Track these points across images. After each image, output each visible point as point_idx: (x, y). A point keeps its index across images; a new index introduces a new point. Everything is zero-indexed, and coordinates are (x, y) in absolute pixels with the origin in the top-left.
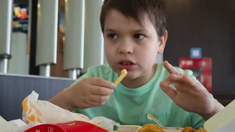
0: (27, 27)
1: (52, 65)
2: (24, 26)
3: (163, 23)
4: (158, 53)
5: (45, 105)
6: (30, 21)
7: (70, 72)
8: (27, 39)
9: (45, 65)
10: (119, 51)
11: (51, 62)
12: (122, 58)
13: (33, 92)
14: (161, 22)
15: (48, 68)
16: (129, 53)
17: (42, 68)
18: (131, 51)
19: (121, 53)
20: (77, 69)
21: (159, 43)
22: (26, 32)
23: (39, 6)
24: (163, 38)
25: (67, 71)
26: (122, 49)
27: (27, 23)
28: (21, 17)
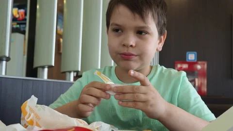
0: (25, 28)
1: (50, 67)
2: (22, 26)
3: (164, 24)
4: (157, 50)
7: (68, 74)
8: (25, 39)
9: (43, 67)
10: (123, 44)
11: (49, 64)
12: (125, 50)
13: (33, 96)
14: (163, 22)
15: (46, 70)
16: (131, 46)
17: (40, 70)
18: (134, 45)
19: (124, 45)
20: (74, 72)
21: (159, 41)
22: (23, 33)
24: (162, 37)
25: (65, 73)
26: (125, 42)
27: (25, 24)
28: (19, 17)
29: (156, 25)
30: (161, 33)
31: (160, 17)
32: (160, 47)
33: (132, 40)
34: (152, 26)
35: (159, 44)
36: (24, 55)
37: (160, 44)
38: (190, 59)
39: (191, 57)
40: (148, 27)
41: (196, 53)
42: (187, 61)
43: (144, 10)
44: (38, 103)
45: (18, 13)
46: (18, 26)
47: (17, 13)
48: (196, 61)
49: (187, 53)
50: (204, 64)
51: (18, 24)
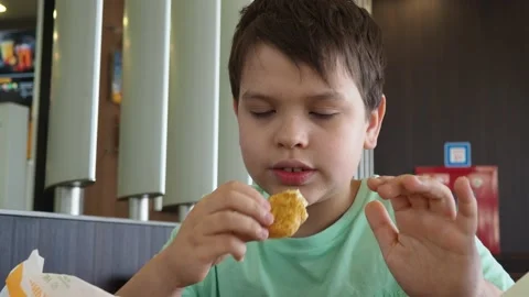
0: (30, 90)
1: (86, 184)
2: (24, 86)
3: (378, 79)
4: (365, 147)
5: (68, 286)
6: (37, 75)
7: (135, 201)
8: (30, 119)
9: (69, 185)
10: (276, 141)
11: (83, 177)
12: (284, 157)
13: (35, 253)
14: (373, 76)
15: (76, 192)
16: (299, 145)
17: (60, 192)
18: (305, 142)
19: (281, 145)
20: (151, 196)
21: (367, 125)
22: (27, 102)
23: (55, 36)
24: (376, 112)
25: (126, 199)
26: (284, 138)
27: (31, 80)
28: (17, 63)
29: (358, 85)
30: (371, 103)
31: (365, 64)
32: (373, 138)
33: (301, 130)
34: (348, 90)
35: (368, 130)
36: (28, 159)
37: (372, 131)
38: (453, 160)
39: (457, 155)
40: (336, 94)
41: (468, 144)
42: (447, 165)
43: (324, 55)
44: (46, 270)
45: (15, 55)
46: (15, 86)
47: (11, 53)
48: (469, 164)
49: (446, 146)
50: (491, 173)
51: (14, 80)
